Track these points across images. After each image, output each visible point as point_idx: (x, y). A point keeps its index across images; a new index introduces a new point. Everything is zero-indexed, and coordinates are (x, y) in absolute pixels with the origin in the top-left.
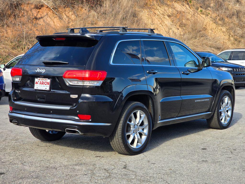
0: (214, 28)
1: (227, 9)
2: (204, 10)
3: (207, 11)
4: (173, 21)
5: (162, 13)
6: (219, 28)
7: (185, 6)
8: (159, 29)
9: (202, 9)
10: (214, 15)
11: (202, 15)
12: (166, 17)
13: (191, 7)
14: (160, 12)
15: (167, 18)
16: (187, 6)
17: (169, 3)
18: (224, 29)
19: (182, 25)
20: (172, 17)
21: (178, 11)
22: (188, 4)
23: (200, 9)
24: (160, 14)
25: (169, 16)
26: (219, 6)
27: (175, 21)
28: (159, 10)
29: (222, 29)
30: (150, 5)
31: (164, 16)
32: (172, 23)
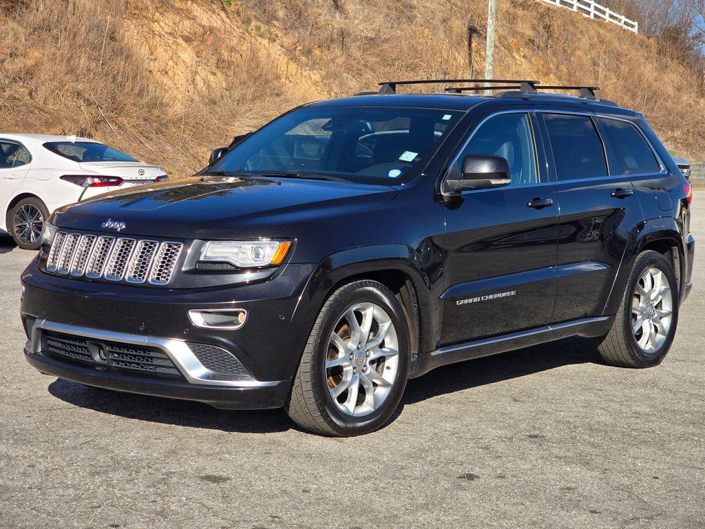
0: (293, 74)
1: (316, 26)
2: (263, 28)
3: (273, 30)
4: (197, 53)
5: (167, 29)
6: (305, 73)
7: (219, 15)
8: (171, 73)
9: (258, 24)
10: (287, 41)
11: (259, 39)
12: (180, 41)
13: (231, 17)
14: (163, 28)
15: (184, 44)
16: (223, 14)
17: (177, 5)
18: (316, 76)
19: (222, 65)
20: (195, 43)
21: (203, 27)
22: (224, 9)
23: (254, 23)
24: (163, 33)
25: (187, 40)
26: (298, 17)
27: (204, 54)
28: (162, 24)
29: (313, 76)
30: (136, 8)
31: (175, 40)
32: (198, 57)
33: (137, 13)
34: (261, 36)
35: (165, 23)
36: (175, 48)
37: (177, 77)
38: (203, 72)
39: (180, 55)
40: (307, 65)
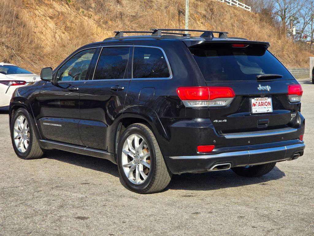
0: (100, 32)
1: (109, 10)
2: (85, 12)
3: (90, 13)
4: (56, 23)
5: (42, 13)
6: (105, 32)
7: (65, 6)
8: (44, 33)
9: (83, 10)
10: (97, 18)
11: (84, 17)
12: (48, 18)
13: (71, 7)
14: (40, 13)
15: (50, 20)
16: (67, 6)
17: (46, 2)
19: (67, 29)
20: (55, 19)
21: (58, 12)
22: (67, 4)
23: (81, 10)
24: (40, 15)
25: (51, 18)
26: (101, 7)
27: (59, 24)
28: (39, 11)
29: (108, 33)
30: (28, 4)
31: (46, 18)
32: (56, 25)
33: (28, 6)
34: (85, 16)
35: (41, 11)
36: (46, 21)
37: (47, 35)
38: (59, 32)
39: (48, 24)
40: (105, 28)
